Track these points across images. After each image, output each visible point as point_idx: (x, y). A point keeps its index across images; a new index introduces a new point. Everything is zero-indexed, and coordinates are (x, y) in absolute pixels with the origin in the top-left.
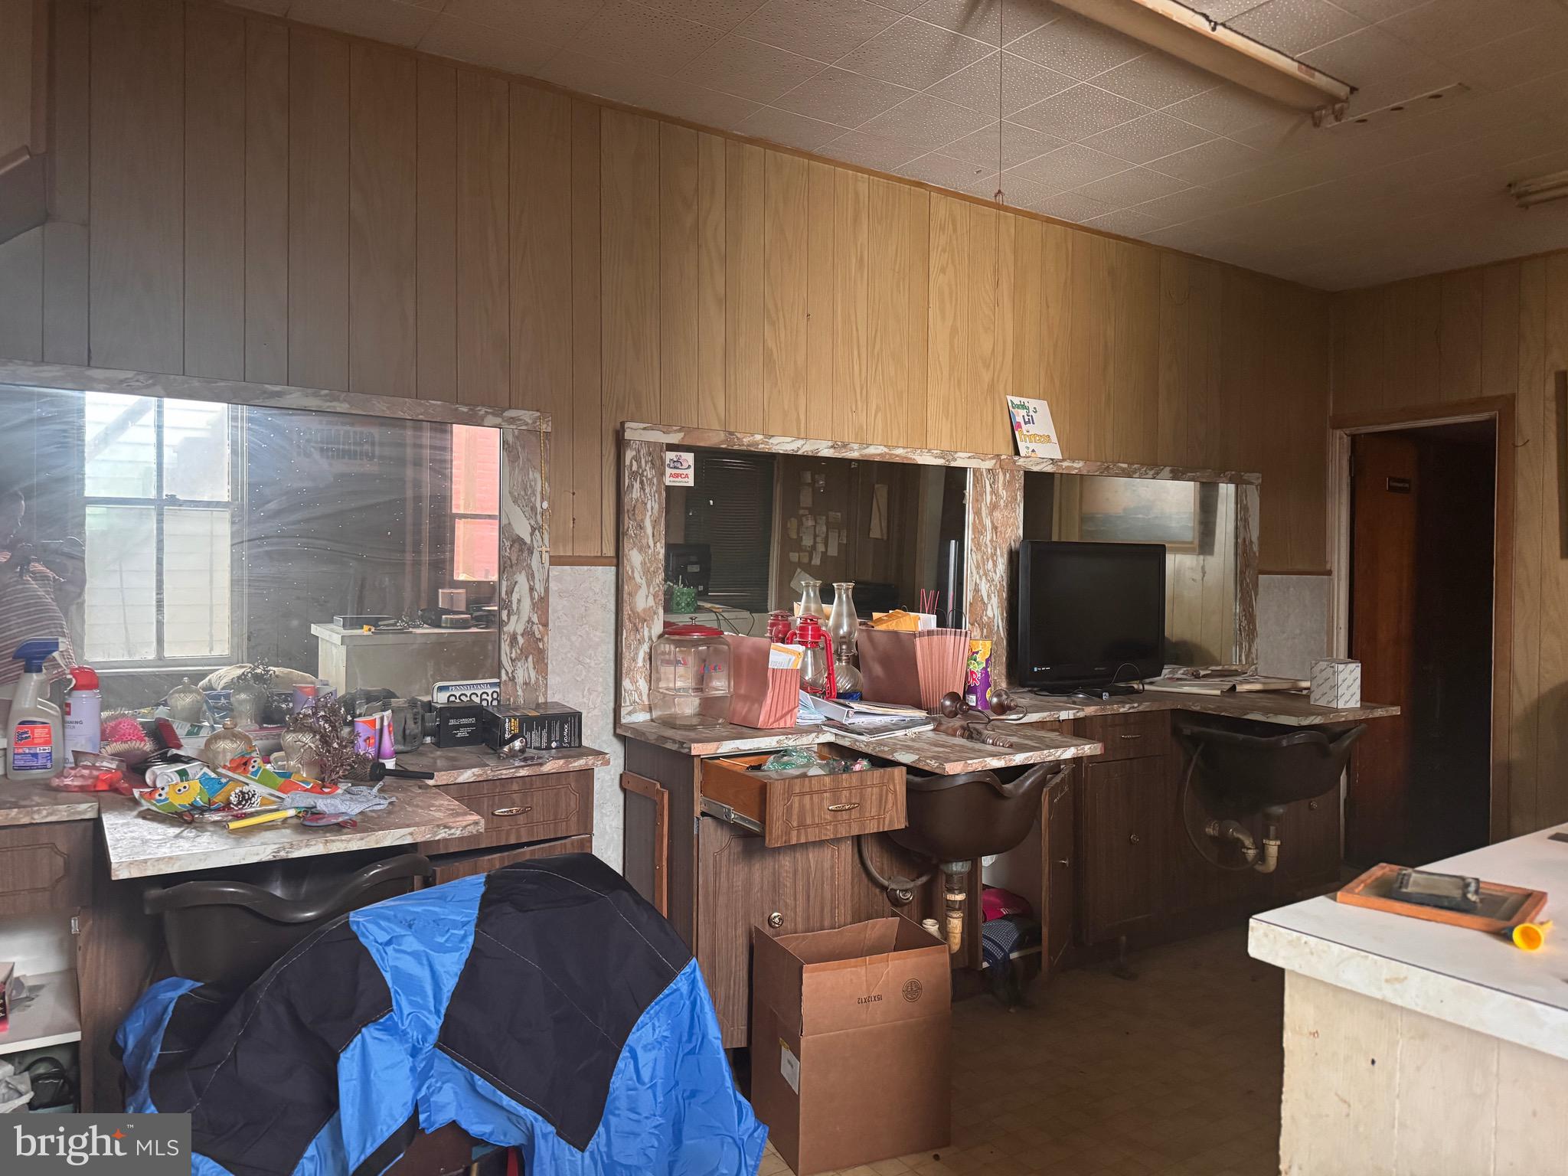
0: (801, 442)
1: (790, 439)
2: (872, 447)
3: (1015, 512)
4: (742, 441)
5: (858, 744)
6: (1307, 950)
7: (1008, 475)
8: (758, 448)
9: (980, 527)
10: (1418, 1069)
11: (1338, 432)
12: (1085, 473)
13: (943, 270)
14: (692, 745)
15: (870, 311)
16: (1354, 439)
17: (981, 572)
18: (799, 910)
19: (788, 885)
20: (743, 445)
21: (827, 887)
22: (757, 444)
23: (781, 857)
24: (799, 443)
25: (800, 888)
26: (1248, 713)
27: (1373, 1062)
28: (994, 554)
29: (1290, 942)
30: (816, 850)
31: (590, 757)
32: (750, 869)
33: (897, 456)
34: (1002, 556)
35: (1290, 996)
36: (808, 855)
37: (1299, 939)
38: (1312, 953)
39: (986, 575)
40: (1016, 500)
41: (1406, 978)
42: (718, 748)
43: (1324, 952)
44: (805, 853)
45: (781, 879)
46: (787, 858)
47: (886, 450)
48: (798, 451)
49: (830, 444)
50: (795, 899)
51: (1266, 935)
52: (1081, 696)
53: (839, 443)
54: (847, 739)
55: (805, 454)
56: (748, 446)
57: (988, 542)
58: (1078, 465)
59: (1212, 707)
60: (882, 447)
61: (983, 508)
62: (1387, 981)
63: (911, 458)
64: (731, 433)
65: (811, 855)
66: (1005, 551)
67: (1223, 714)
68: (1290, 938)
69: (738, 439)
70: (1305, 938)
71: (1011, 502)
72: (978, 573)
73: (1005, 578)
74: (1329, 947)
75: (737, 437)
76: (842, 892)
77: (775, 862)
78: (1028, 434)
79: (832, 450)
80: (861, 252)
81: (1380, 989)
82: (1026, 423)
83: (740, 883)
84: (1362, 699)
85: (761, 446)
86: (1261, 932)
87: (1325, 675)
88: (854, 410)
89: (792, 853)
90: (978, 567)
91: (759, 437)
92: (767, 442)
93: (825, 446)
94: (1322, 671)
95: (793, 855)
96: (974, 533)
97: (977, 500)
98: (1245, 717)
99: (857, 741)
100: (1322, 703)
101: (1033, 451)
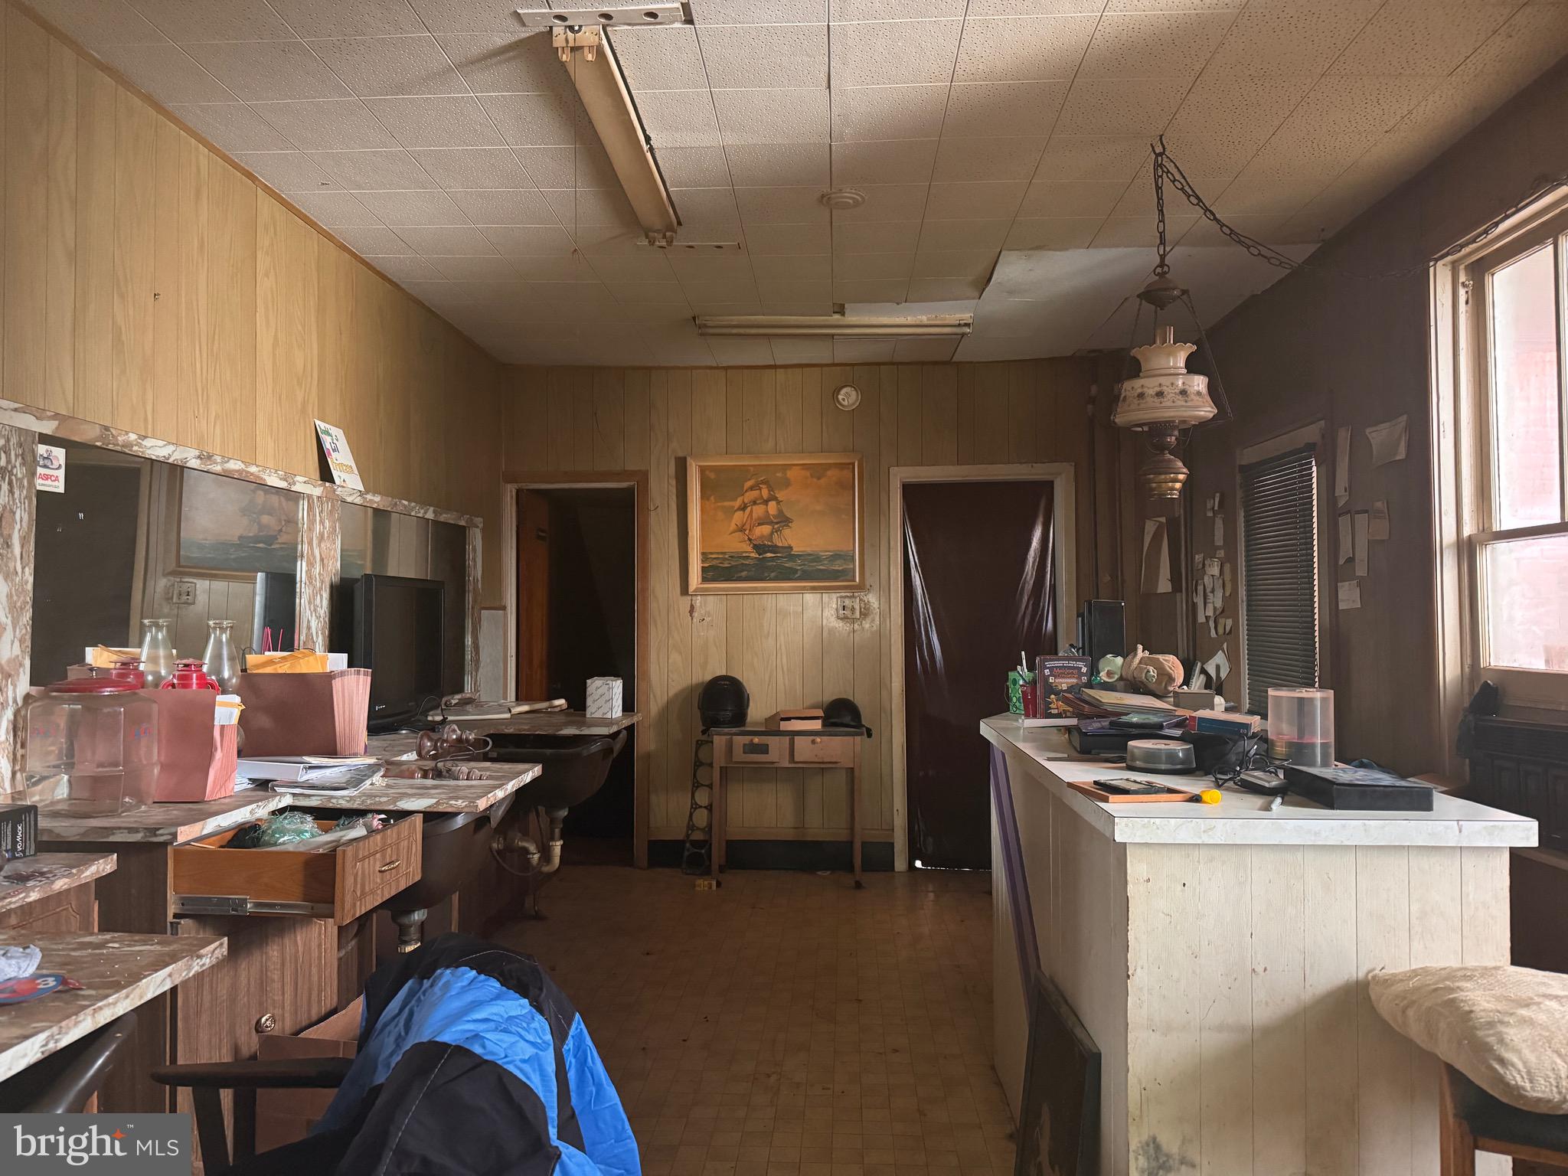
0: (171, 448)
1: (161, 443)
2: (232, 461)
3: (334, 543)
4: (117, 440)
5: (334, 801)
6: (1155, 827)
7: (330, 504)
8: (131, 451)
9: (312, 559)
10: (1210, 879)
11: (509, 486)
12: (381, 507)
13: (267, 275)
14: (179, 829)
15: (210, 305)
16: (518, 491)
17: (312, 608)
18: (287, 1003)
19: (276, 979)
20: (118, 445)
21: (314, 970)
22: (130, 445)
23: (269, 948)
24: (170, 449)
25: (288, 979)
26: (562, 729)
27: (1184, 885)
28: (321, 589)
29: (1144, 826)
30: (304, 929)
31: (101, 861)
32: (236, 971)
33: (252, 474)
34: (326, 590)
35: (1131, 862)
36: (296, 937)
37: (1149, 822)
38: (1158, 829)
39: (315, 610)
40: (336, 531)
41: (1215, 827)
42: (203, 828)
43: (1165, 825)
44: (292, 936)
45: (269, 973)
46: (275, 947)
47: (243, 466)
48: (168, 459)
49: (197, 453)
50: (283, 994)
51: (1127, 825)
52: (404, 732)
53: (205, 454)
54: (314, 798)
55: (175, 462)
56: (123, 446)
57: (317, 576)
58: (377, 498)
59: (526, 728)
60: (240, 463)
61: (314, 538)
62: (1204, 832)
63: (262, 478)
64: (107, 429)
65: (299, 938)
66: (328, 586)
67: (537, 733)
68: (1143, 823)
69: (113, 436)
70: (1152, 820)
71: (332, 533)
72: (310, 609)
73: (327, 614)
74: (1168, 821)
75: (112, 434)
76: (329, 970)
77: (262, 956)
78: (335, 461)
79: (198, 461)
80: (202, 233)
81: (1200, 838)
82: (334, 451)
83: (225, 992)
84: (623, 711)
85: (135, 448)
86: (1123, 824)
87: (600, 691)
88: (196, 415)
89: (280, 940)
90: (310, 603)
91: (133, 437)
92: (141, 444)
93: (193, 455)
94: (597, 688)
95: (280, 943)
96: (307, 566)
97: (310, 530)
98: (562, 732)
99: (333, 797)
100: (598, 715)
101: (344, 481)
